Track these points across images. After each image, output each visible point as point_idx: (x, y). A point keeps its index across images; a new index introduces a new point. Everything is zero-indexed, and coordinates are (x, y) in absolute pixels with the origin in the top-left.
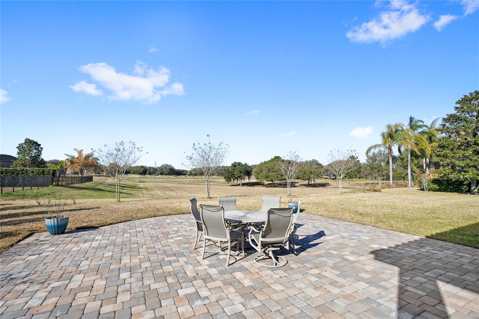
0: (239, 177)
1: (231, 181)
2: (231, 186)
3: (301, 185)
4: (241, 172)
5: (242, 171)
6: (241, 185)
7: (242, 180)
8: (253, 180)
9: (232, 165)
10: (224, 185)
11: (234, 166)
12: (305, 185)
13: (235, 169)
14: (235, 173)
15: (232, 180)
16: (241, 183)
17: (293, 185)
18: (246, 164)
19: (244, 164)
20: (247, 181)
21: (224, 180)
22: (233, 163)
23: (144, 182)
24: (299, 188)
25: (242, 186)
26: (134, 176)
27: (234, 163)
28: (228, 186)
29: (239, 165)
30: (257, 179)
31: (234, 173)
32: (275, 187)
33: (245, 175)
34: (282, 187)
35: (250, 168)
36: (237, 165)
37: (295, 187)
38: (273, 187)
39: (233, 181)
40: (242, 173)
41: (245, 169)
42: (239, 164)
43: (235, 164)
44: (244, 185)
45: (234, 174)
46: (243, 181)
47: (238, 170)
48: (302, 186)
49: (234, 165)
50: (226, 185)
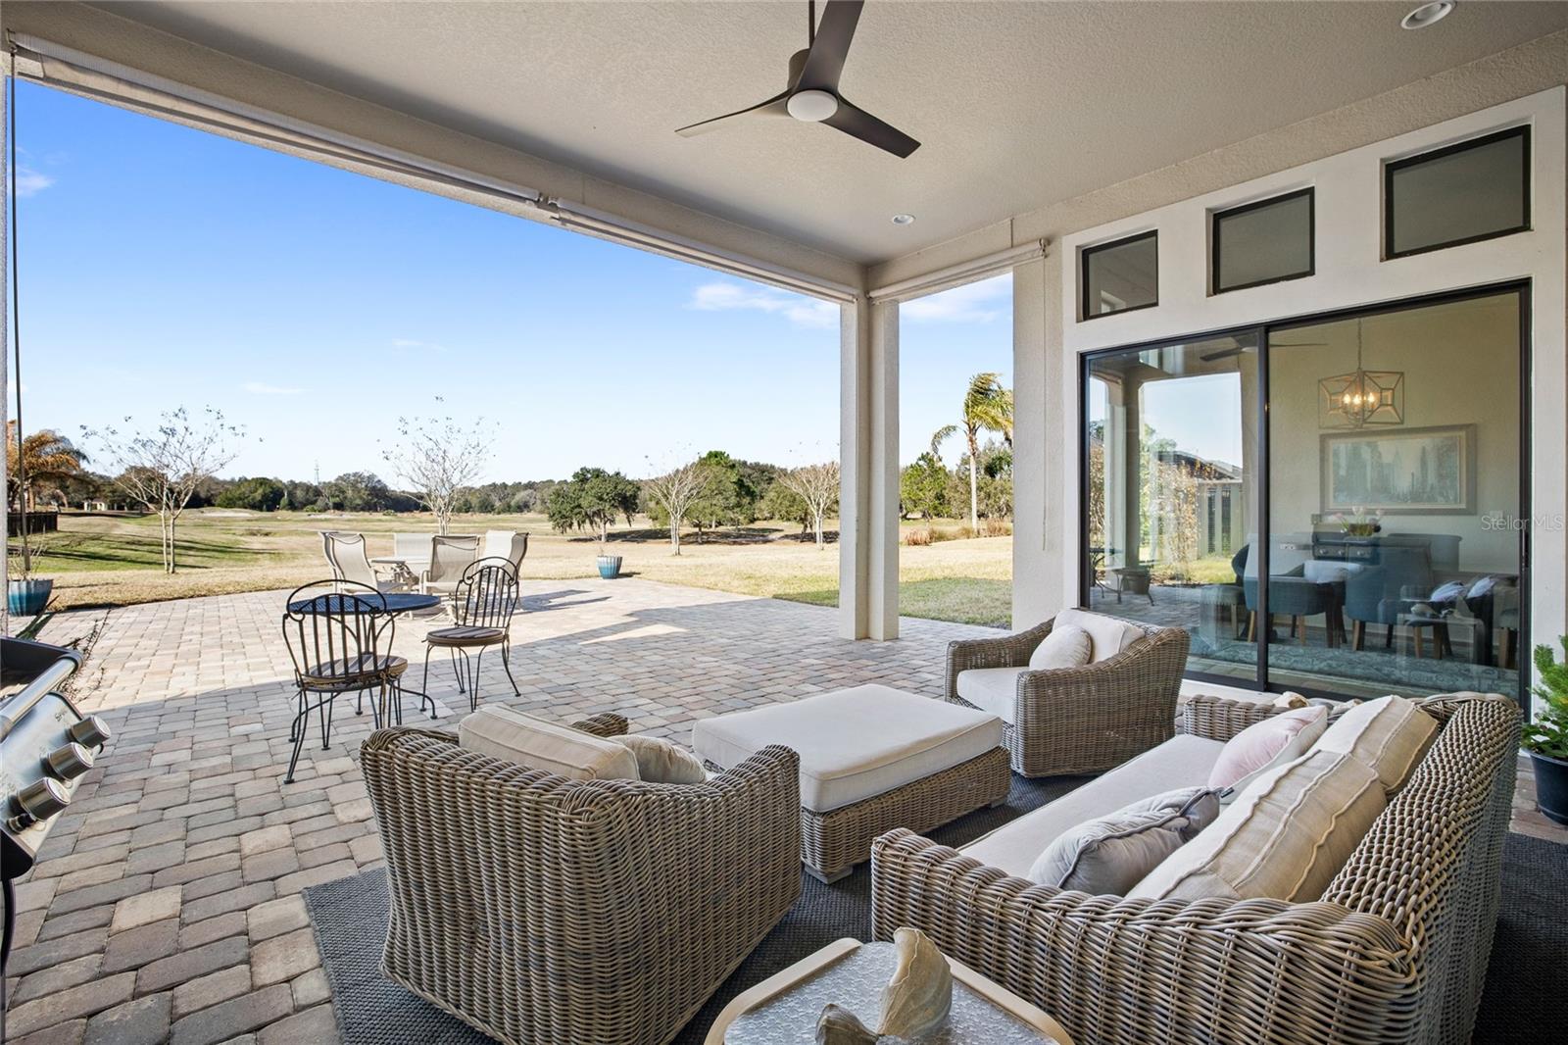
0: (597, 513)
1: (571, 526)
2: (572, 540)
3: (787, 537)
4: (601, 499)
5: (605, 497)
6: (603, 538)
7: (608, 525)
8: (642, 523)
9: (574, 476)
10: (549, 540)
11: (582, 481)
12: (795, 537)
13: (583, 490)
14: (584, 503)
15: (576, 524)
16: (603, 533)
17: (762, 536)
18: (618, 474)
19: (611, 472)
20: (621, 525)
21: (549, 526)
22: (578, 470)
23: (267, 535)
24: (779, 544)
25: (608, 541)
26: (229, 513)
27: (582, 469)
28: (561, 541)
29: (598, 476)
30: (655, 519)
31: (581, 501)
32: (708, 542)
33: (616, 507)
34: (729, 544)
35: (630, 487)
36: (589, 476)
37: (766, 542)
38: (700, 544)
39: (579, 525)
40: (606, 501)
41: (616, 488)
42: (598, 473)
43: (583, 474)
44: (611, 537)
45: (579, 506)
46: (610, 528)
47: (594, 491)
48: (786, 540)
49: (582, 477)
50: (555, 540)
